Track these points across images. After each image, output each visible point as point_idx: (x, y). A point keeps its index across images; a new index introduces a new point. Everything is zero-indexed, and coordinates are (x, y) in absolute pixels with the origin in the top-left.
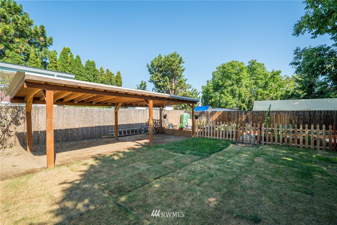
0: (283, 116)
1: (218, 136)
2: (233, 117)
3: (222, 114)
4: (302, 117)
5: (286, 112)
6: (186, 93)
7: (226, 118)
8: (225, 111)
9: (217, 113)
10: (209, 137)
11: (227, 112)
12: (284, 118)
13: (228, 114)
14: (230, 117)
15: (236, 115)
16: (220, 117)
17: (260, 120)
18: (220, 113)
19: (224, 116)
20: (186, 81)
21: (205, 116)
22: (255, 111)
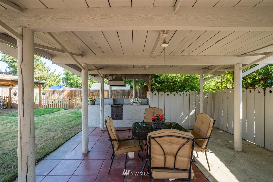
0: (105, 93)
1: (58, 106)
2: (78, 94)
3: (70, 91)
4: (114, 93)
5: (106, 90)
6: (42, 75)
7: (73, 94)
8: (72, 90)
9: (67, 91)
10: (52, 107)
11: (74, 90)
12: (106, 94)
13: (75, 92)
14: (76, 93)
15: (80, 93)
16: (69, 94)
17: (93, 96)
18: (69, 91)
19: (72, 93)
20: (44, 64)
21: (58, 94)
22: (91, 90)
